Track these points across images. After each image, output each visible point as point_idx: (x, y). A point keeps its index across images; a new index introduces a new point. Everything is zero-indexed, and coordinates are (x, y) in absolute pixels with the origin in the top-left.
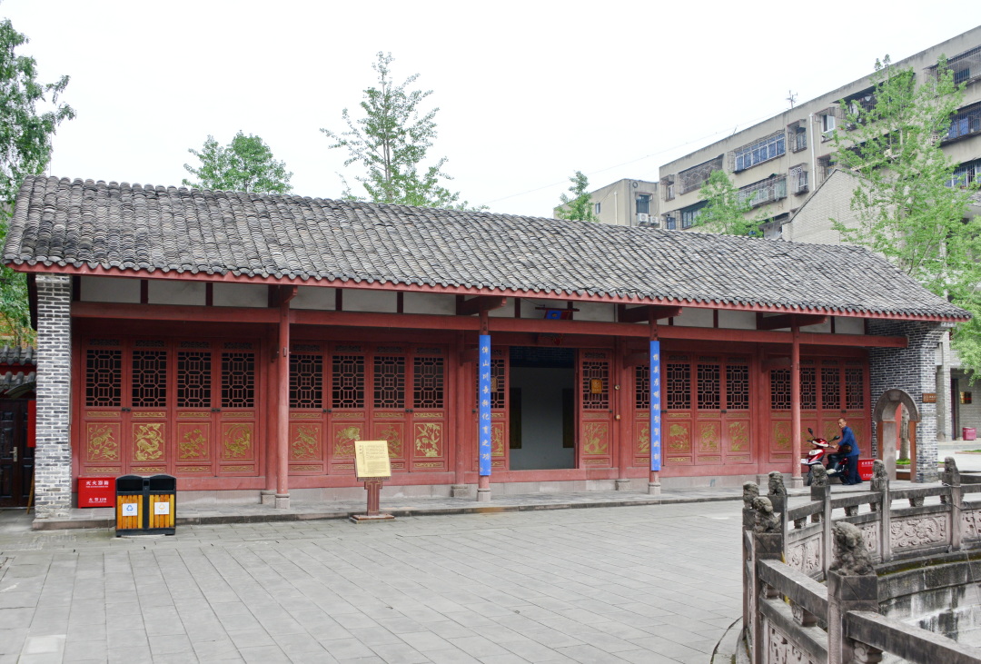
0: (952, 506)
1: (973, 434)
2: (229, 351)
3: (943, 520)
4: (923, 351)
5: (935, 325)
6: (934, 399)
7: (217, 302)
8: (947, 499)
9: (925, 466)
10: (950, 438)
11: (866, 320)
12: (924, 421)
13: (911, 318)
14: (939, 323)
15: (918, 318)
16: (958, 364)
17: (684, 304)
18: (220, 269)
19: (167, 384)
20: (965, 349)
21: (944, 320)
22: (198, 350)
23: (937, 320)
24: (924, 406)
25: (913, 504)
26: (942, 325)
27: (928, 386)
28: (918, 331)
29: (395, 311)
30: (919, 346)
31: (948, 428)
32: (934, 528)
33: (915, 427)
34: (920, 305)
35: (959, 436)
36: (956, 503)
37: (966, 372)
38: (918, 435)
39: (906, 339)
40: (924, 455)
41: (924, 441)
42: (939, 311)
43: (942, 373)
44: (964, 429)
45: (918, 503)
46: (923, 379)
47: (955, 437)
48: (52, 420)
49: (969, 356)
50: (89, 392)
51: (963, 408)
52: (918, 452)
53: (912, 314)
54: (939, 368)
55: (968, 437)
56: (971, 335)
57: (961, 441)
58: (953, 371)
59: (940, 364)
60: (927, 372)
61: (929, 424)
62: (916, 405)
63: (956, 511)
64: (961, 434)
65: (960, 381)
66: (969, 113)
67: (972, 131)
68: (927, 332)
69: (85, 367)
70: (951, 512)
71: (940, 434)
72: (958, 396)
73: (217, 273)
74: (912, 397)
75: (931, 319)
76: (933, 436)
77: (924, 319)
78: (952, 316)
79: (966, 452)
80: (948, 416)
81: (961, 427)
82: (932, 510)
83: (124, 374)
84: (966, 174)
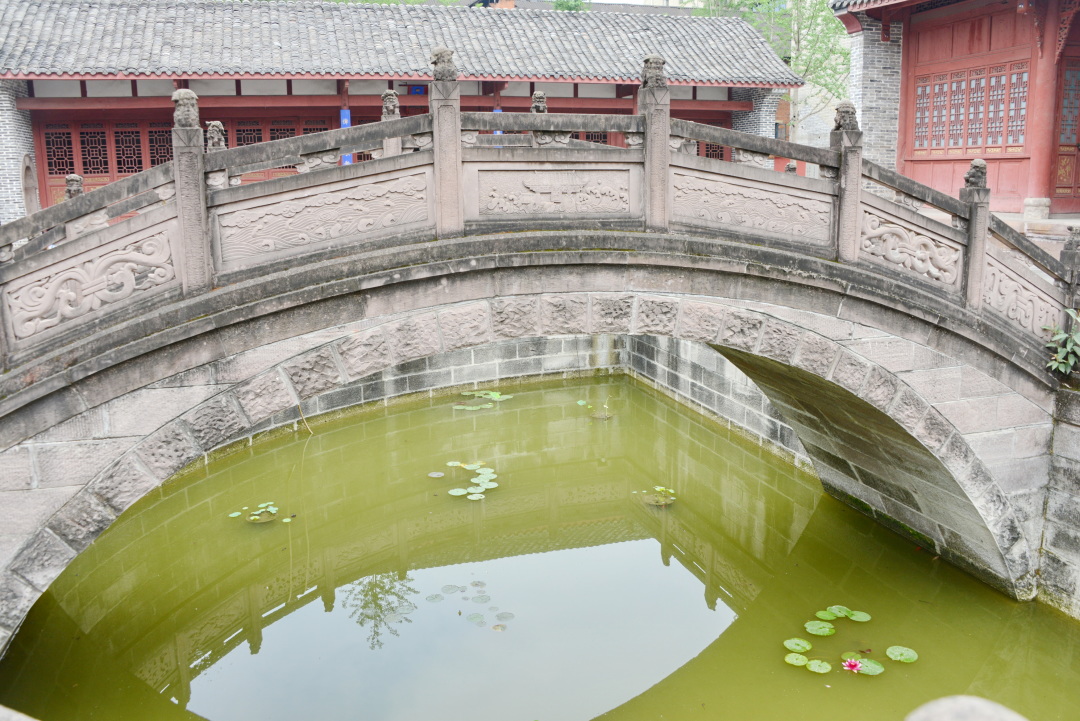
2: (153, 129)
4: (762, 113)
7: (140, 93)
11: (730, 89)
17: (508, 79)
18: (113, 70)
19: (108, 156)
21: (774, 86)
22: (129, 130)
23: (767, 86)
26: (773, 91)
28: (759, 96)
29: (286, 93)
34: (753, 74)
39: (752, 104)
42: (770, 79)
48: (9, 186)
50: (50, 164)
53: (739, 82)
68: (764, 97)
69: (45, 146)
73: (110, 73)
75: (760, 86)
78: (782, 83)
83: (74, 150)
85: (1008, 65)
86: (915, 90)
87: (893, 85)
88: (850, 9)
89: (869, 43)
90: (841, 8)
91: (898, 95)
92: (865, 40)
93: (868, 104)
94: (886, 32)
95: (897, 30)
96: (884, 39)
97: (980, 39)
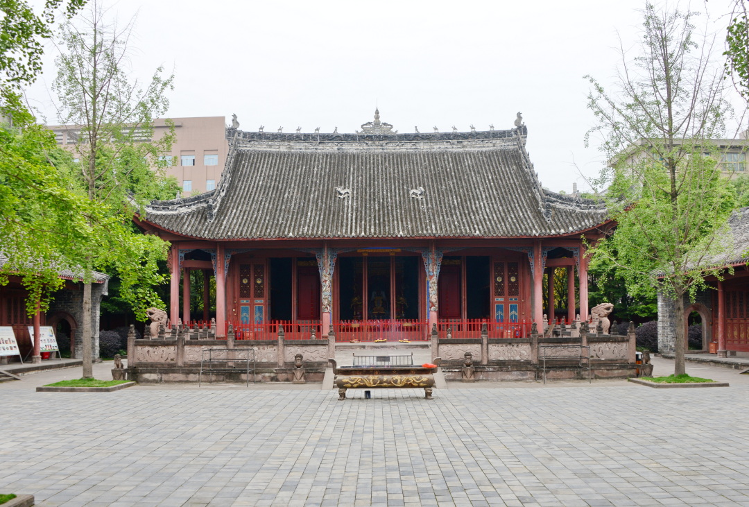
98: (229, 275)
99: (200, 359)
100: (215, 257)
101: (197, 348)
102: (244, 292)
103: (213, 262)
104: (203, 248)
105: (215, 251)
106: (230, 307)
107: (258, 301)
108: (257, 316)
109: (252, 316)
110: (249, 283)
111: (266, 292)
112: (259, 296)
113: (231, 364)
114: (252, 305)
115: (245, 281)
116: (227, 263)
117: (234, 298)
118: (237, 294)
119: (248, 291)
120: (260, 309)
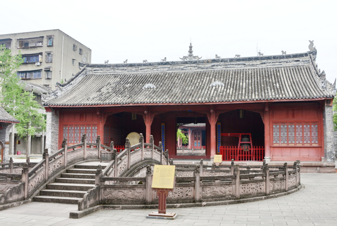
0: (11, 167)
1: (20, 153)
3: (9, 170)
4: (6, 130)
5: (10, 124)
6: (8, 143)
8: (10, 166)
9: (5, 161)
10: (13, 154)
12: (6, 149)
13: (4, 122)
14: (11, 123)
15: (6, 122)
16: (17, 132)
20: (18, 129)
21: (13, 122)
24: (6, 145)
25: (2, 167)
27: (7, 140)
28: (5, 125)
30: (5, 129)
31: (13, 151)
32: (7, 172)
33: (3, 151)
34: (6, 118)
35: (16, 154)
36: (12, 167)
37: (18, 135)
38: (4, 153)
39: (2, 127)
40: (5, 158)
41: (5, 154)
42: (12, 120)
43: (12, 135)
44: (18, 152)
45: (4, 167)
46: (6, 138)
47: (15, 154)
49: (20, 131)
51: (18, 145)
52: (3, 157)
53: (4, 120)
54: (11, 133)
55: (19, 154)
56: (21, 125)
57: (16, 155)
58: (15, 134)
59: (11, 132)
60: (7, 136)
61: (7, 150)
62: (4, 145)
63: (12, 168)
64: (17, 153)
65: (17, 137)
66: (27, 56)
67: (28, 62)
68: (8, 125)
70: (11, 169)
71: (10, 153)
72: (16, 142)
74: (3, 143)
75: (9, 122)
76: (8, 153)
77: (7, 122)
78: (15, 122)
79: (17, 158)
80: (13, 148)
81: (17, 151)
82: (7, 168)
84: (25, 74)
85: (91, 125)
86: (63, 128)
87: (57, 126)
88: (50, 106)
89: (53, 115)
90: (47, 105)
91: (58, 129)
92: (52, 114)
93: (52, 131)
94: (56, 112)
95: (58, 112)
96: (56, 114)
97: (83, 118)
98: (192, 134)
99: (187, 152)
100: (188, 130)
101: (186, 150)
102: (195, 139)
103: (188, 131)
104: (185, 128)
105: (188, 129)
106: (192, 142)
107: (199, 141)
108: (198, 145)
109: (197, 145)
110: (196, 137)
111: (201, 139)
112: (199, 140)
113: (193, 153)
114: (197, 142)
115: (196, 136)
116: (191, 132)
117: (193, 140)
118: (194, 139)
119: (196, 138)
120: (199, 143)
